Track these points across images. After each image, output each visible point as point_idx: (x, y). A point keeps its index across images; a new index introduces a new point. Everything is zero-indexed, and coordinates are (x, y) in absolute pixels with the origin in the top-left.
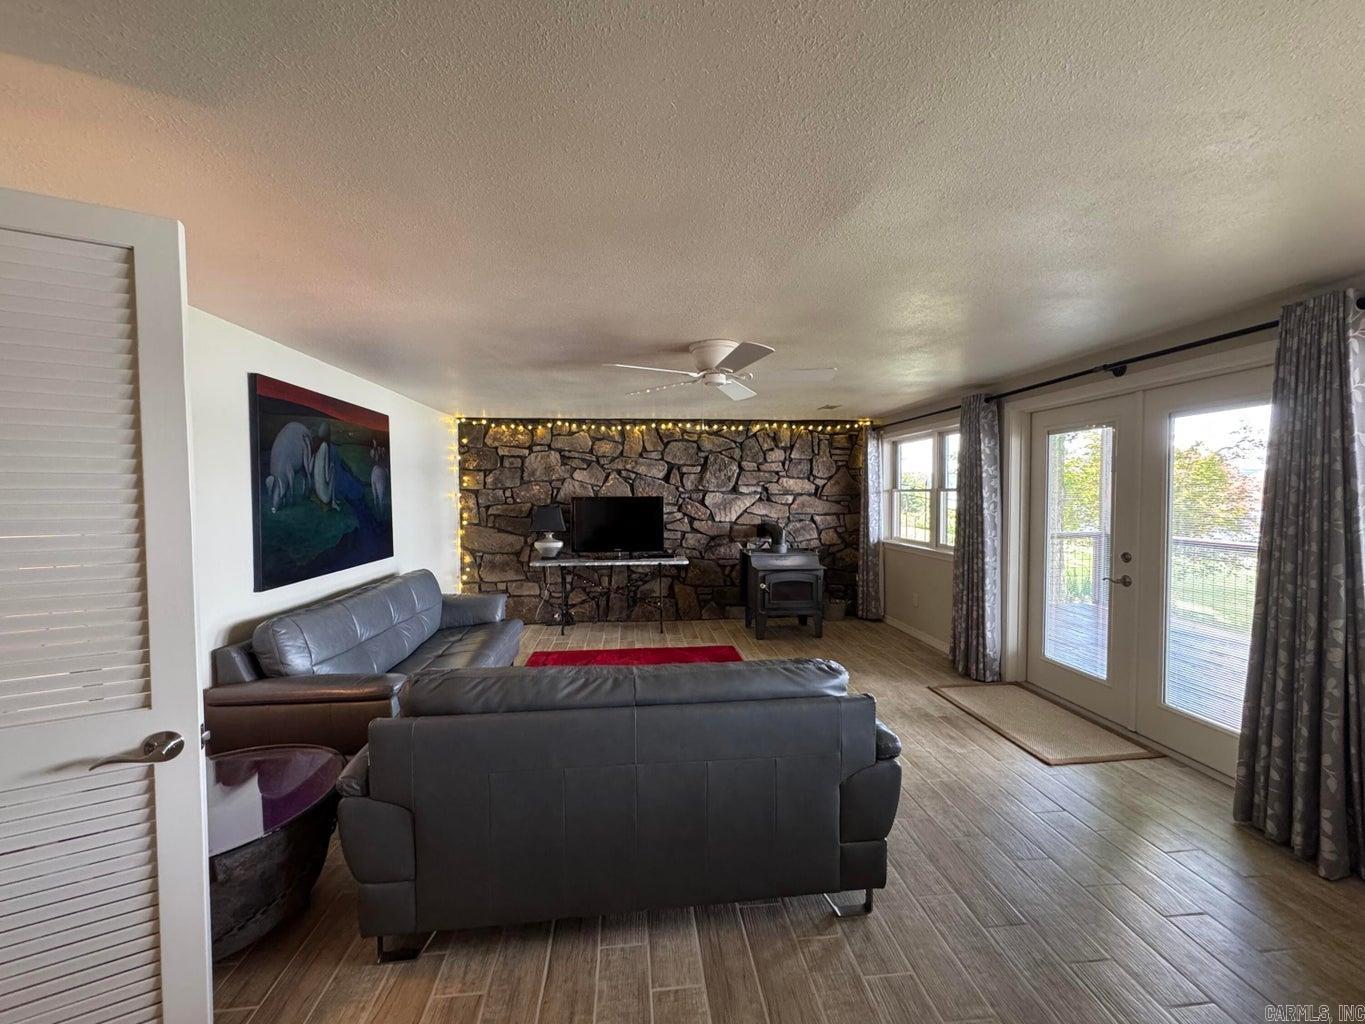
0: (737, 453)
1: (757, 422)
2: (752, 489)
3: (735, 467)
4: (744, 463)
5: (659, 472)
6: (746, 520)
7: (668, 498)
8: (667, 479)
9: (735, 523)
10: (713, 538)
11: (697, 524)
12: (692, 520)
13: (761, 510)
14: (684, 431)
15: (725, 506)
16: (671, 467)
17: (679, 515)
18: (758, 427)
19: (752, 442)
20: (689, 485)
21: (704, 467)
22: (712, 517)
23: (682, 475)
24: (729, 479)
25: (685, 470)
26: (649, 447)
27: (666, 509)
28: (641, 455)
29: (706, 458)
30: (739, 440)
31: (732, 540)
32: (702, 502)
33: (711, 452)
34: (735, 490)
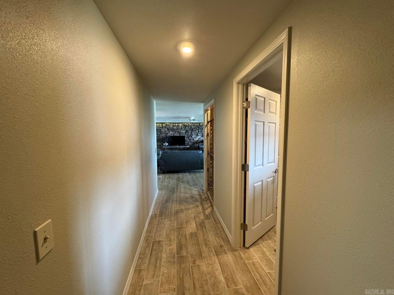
0: (198, 128)
1: (201, 123)
2: (200, 135)
3: (197, 131)
4: (199, 130)
5: (184, 132)
6: (199, 140)
7: (186, 136)
8: (186, 133)
9: (197, 140)
10: (194, 143)
11: (191, 141)
12: (190, 140)
13: (202, 138)
14: (188, 125)
15: (196, 137)
16: (186, 131)
17: (188, 139)
18: (201, 124)
19: (200, 126)
20: (189, 134)
21: (192, 131)
22: (193, 139)
23: (188, 132)
24: (196, 133)
25: (189, 131)
26: (182, 127)
27: (186, 138)
28: (181, 129)
29: (192, 129)
30: (198, 126)
31: (197, 143)
32: (192, 137)
33: (193, 128)
34: (197, 135)
